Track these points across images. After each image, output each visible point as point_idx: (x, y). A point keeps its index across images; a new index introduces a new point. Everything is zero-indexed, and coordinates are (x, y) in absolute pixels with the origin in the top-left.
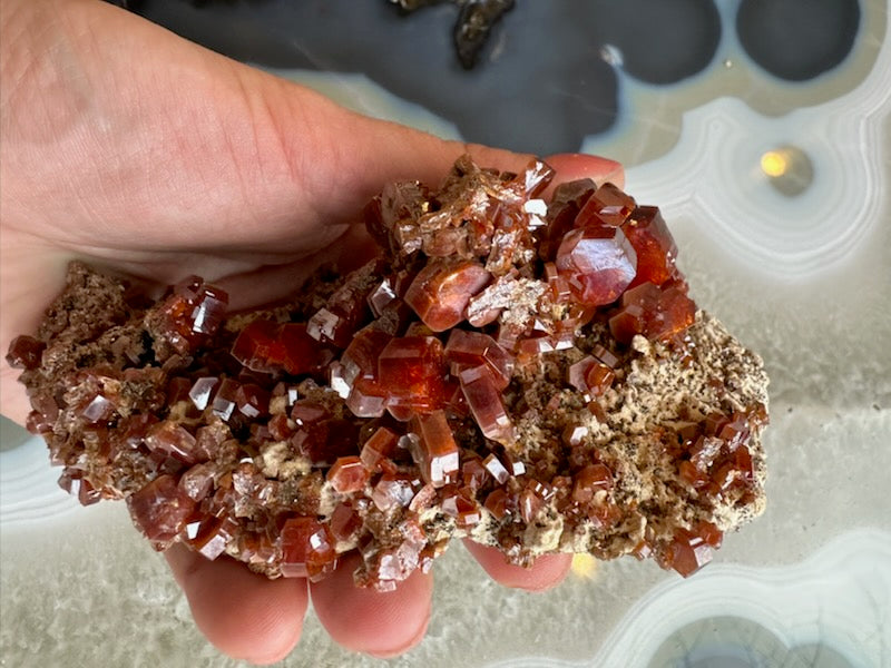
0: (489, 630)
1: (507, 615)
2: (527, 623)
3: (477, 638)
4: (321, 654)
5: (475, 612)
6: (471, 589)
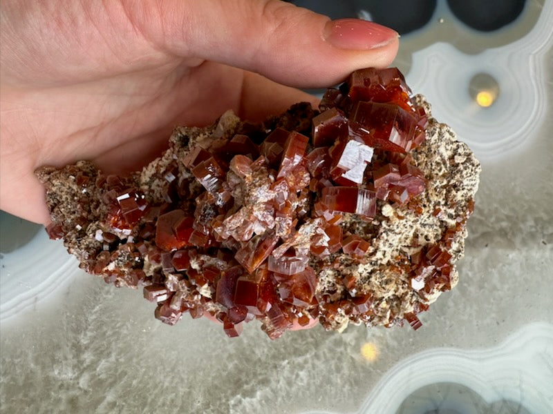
0: (288, 394)
1: (300, 384)
2: (313, 388)
3: (280, 399)
5: (278, 382)
6: (275, 367)
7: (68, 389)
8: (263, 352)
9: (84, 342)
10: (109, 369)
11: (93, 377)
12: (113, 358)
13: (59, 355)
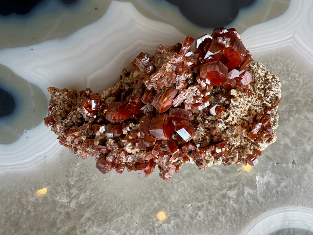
0: (191, 224)
1: (198, 219)
3: (185, 226)
4: (124, 226)
8: (176, 198)
9: (72, 183)
10: (86, 199)
11: (78, 203)
12: (88, 193)
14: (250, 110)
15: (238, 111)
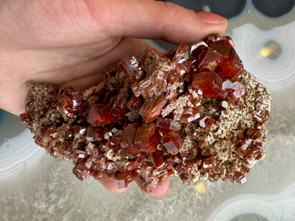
2: (176, 215)
5: (157, 211)
6: (156, 203)
7: (42, 214)
9: (51, 188)
10: (65, 203)
11: (56, 207)
12: (67, 197)
13: (37, 195)
14: (240, 124)
15: (228, 124)
